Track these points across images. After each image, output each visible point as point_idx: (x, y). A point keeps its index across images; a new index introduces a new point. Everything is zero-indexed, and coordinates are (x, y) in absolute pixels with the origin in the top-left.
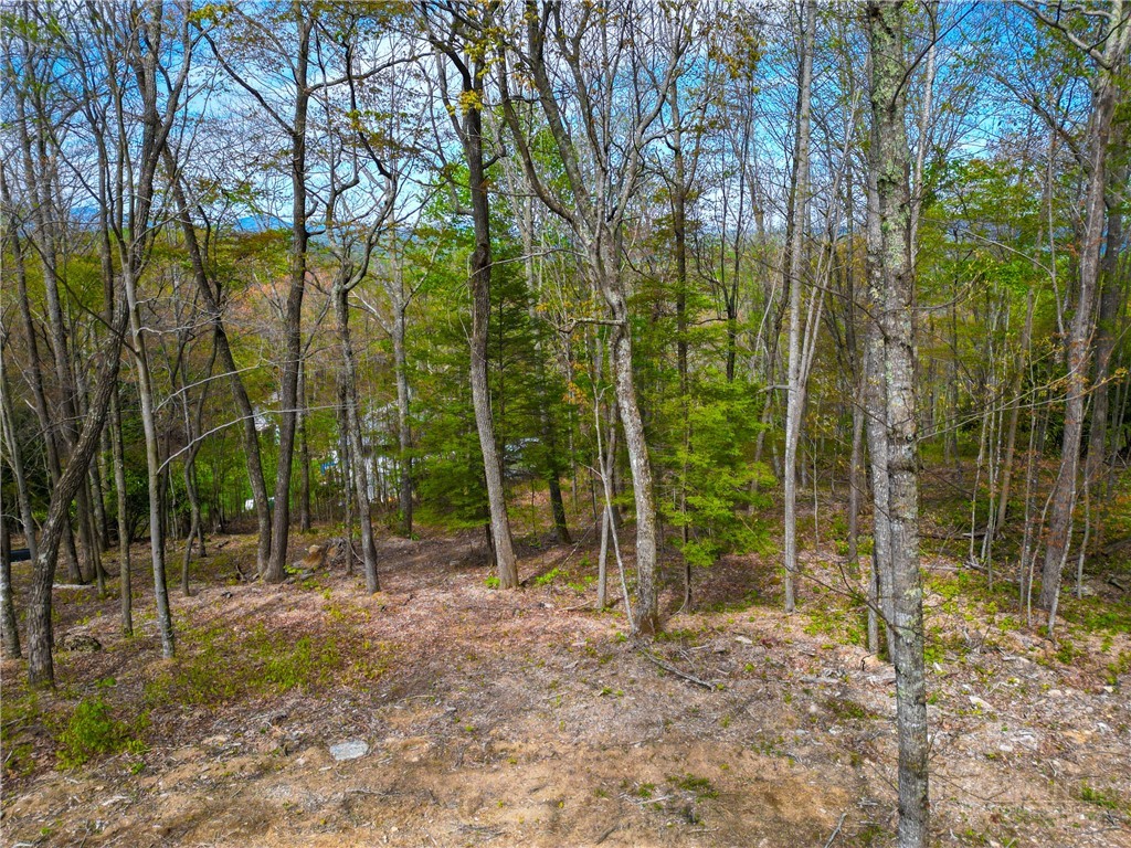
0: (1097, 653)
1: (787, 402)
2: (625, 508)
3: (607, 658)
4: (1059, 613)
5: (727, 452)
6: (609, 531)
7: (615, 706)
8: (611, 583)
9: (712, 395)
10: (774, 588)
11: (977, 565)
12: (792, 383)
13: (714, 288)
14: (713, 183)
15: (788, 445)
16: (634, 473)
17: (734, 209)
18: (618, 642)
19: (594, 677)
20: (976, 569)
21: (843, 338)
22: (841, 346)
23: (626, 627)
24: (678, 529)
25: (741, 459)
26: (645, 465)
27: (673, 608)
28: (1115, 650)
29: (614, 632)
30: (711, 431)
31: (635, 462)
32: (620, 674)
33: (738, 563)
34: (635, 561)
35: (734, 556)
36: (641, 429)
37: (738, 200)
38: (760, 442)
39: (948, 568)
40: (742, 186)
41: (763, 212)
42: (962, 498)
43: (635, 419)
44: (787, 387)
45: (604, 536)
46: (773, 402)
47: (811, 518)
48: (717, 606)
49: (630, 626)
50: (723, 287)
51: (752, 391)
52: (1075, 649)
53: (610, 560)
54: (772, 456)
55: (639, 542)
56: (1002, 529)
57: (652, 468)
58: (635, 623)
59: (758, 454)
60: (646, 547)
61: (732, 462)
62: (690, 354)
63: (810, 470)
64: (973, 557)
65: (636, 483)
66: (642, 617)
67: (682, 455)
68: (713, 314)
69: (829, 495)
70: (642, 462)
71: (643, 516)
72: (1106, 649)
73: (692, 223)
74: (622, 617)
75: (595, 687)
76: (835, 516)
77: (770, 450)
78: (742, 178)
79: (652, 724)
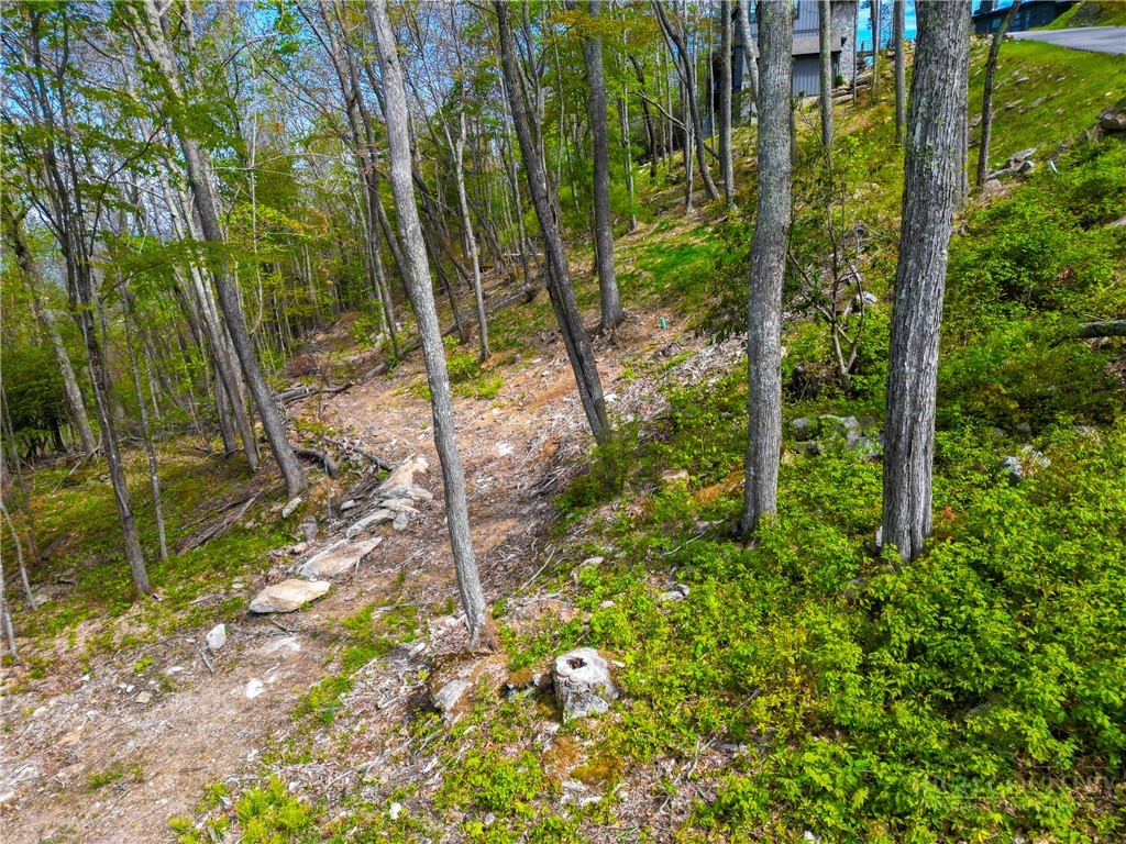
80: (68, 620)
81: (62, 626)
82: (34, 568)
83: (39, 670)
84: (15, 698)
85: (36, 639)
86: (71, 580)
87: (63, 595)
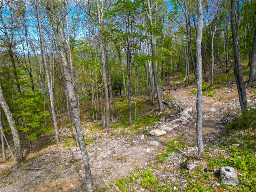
0: (117, 132)
1: (50, 95)
2: (8, 131)
3: (9, 174)
4: (110, 127)
5: (36, 110)
6: (4, 139)
7: (14, 185)
8: (7, 153)
9: (29, 97)
10: (54, 140)
11: (95, 122)
12: (50, 91)
13: (25, 69)
14: (19, 42)
15: (52, 105)
16: (9, 121)
17: (26, 49)
18: (12, 168)
19: (6, 180)
20: (95, 123)
21: (60, 79)
22: (60, 81)
23: (14, 163)
24: (26, 133)
25: (40, 111)
26: (12, 118)
27: (28, 153)
28: (119, 131)
29: (10, 166)
30: (31, 106)
31: (9, 118)
32: (14, 176)
33: (44, 136)
34: (14, 145)
35: (43, 135)
36: (9, 109)
37: (27, 47)
38: (45, 106)
39: (90, 124)
40: (27, 43)
41: (34, 50)
42: (91, 109)
43: (7, 107)
44: (49, 92)
45: (2, 140)
46: (46, 96)
47: (60, 121)
48: (40, 148)
49: (15, 162)
50: (27, 69)
51: (40, 94)
52: (113, 133)
53: (6, 147)
54: (48, 108)
55: (14, 139)
56: (99, 114)
57: (14, 119)
58: (17, 160)
59: (45, 109)
60: (17, 140)
61: (38, 113)
62: (21, 87)
63: (58, 110)
64: (94, 121)
65: (10, 124)
66: (19, 159)
67: (23, 113)
68: (26, 76)
69: (64, 115)
70: (11, 118)
71: (14, 132)
72: (118, 131)
73: (15, 52)
74: (12, 161)
75: (6, 183)
76: (66, 119)
77: (48, 107)
78: (27, 42)
79: (26, 185)
80: (118, 126)
81: (117, 127)
82: (114, 115)
83: (112, 135)
84: (108, 139)
85: (112, 129)
86: (119, 119)
87: (117, 121)
